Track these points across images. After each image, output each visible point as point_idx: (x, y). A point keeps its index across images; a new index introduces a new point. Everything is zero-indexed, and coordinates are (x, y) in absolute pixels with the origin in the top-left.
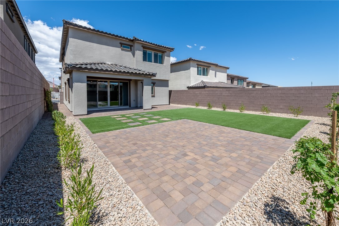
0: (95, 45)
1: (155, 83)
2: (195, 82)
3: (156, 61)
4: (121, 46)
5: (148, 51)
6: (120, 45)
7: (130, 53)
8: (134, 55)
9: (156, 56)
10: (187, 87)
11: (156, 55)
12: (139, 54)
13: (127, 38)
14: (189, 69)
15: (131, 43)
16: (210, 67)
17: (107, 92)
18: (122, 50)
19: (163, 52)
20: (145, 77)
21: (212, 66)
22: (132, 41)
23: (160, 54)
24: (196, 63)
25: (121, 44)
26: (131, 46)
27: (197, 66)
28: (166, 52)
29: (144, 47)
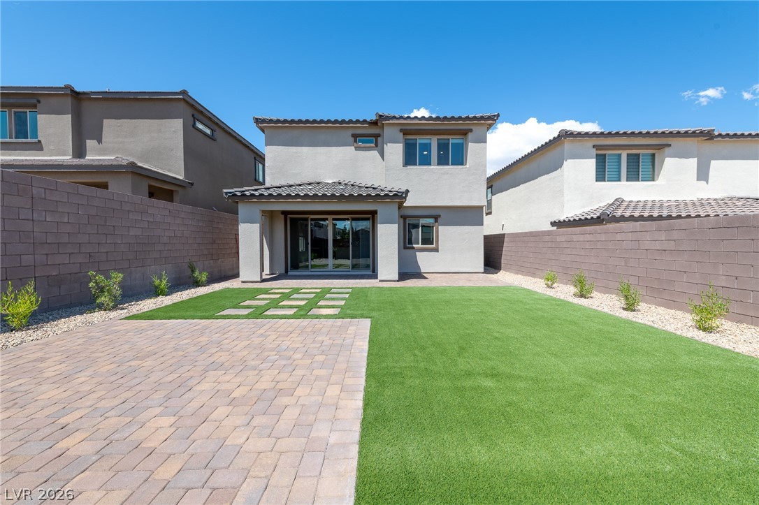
0: (305, 150)
1: (440, 216)
2: (584, 207)
3: (443, 161)
4: (355, 141)
5: (421, 140)
6: (352, 139)
7: (375, 153)
8: (382, 156)
9: (443, 147)
10: (551, 223)
11: (444, 144)
12: (395, 151)
13: (365, 121)
14: (560, 165)
15: (374, 131)
16: (670, 145)
17: (327, 240)
18: (357, 148)
19: (464, 133)
20: (375, 202)
21: (674, 142)
22: (375, 123)
23: (454, 140)
24: (590, 143)
25: (355, 136)
26: (377, 136)
27: (594, 152)
28: (471, 130)
29: (405, 132)
